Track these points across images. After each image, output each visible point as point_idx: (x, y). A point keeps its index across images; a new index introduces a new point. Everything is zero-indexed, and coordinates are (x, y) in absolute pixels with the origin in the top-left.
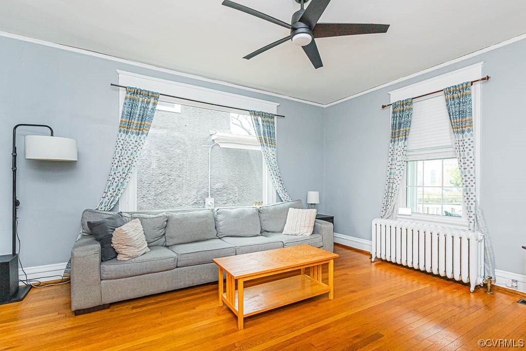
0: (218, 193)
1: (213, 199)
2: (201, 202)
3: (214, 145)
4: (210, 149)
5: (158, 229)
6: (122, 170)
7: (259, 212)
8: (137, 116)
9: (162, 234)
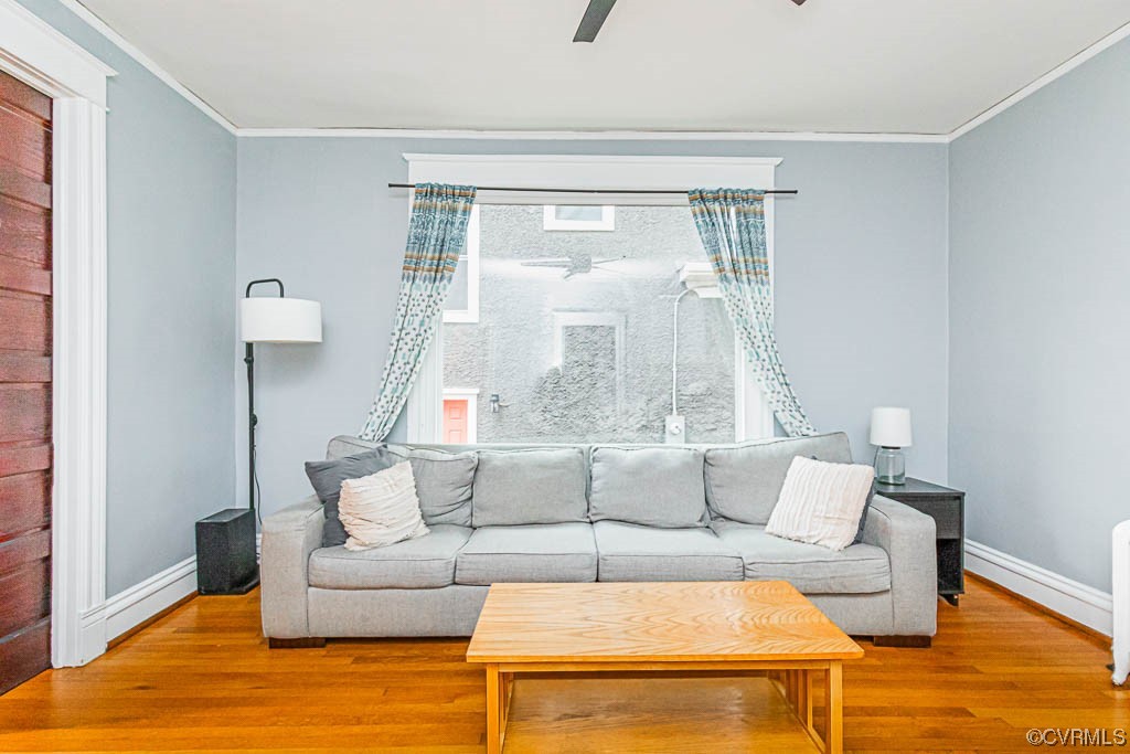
0: (695, 405)
1: (682, 418)
2: (656, 424)
3: (686, 294)
4: (676, 304)
5: (452, 487)
6: (404, 358)
7: (705, 460)
8: (433, 242)
9: (464, 498)
